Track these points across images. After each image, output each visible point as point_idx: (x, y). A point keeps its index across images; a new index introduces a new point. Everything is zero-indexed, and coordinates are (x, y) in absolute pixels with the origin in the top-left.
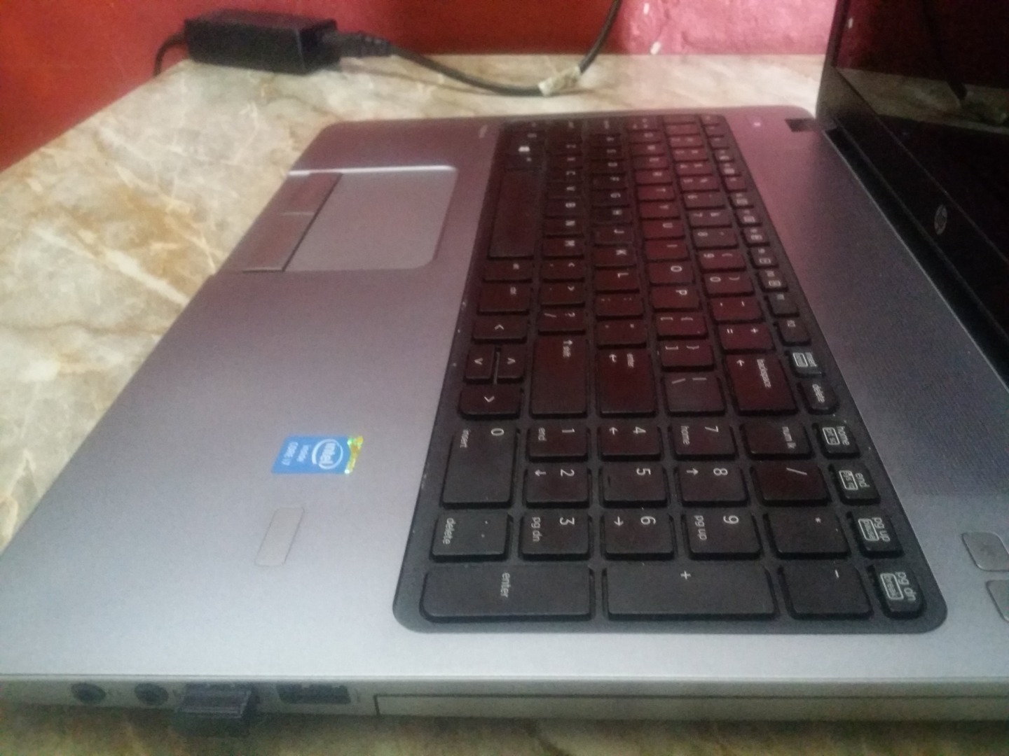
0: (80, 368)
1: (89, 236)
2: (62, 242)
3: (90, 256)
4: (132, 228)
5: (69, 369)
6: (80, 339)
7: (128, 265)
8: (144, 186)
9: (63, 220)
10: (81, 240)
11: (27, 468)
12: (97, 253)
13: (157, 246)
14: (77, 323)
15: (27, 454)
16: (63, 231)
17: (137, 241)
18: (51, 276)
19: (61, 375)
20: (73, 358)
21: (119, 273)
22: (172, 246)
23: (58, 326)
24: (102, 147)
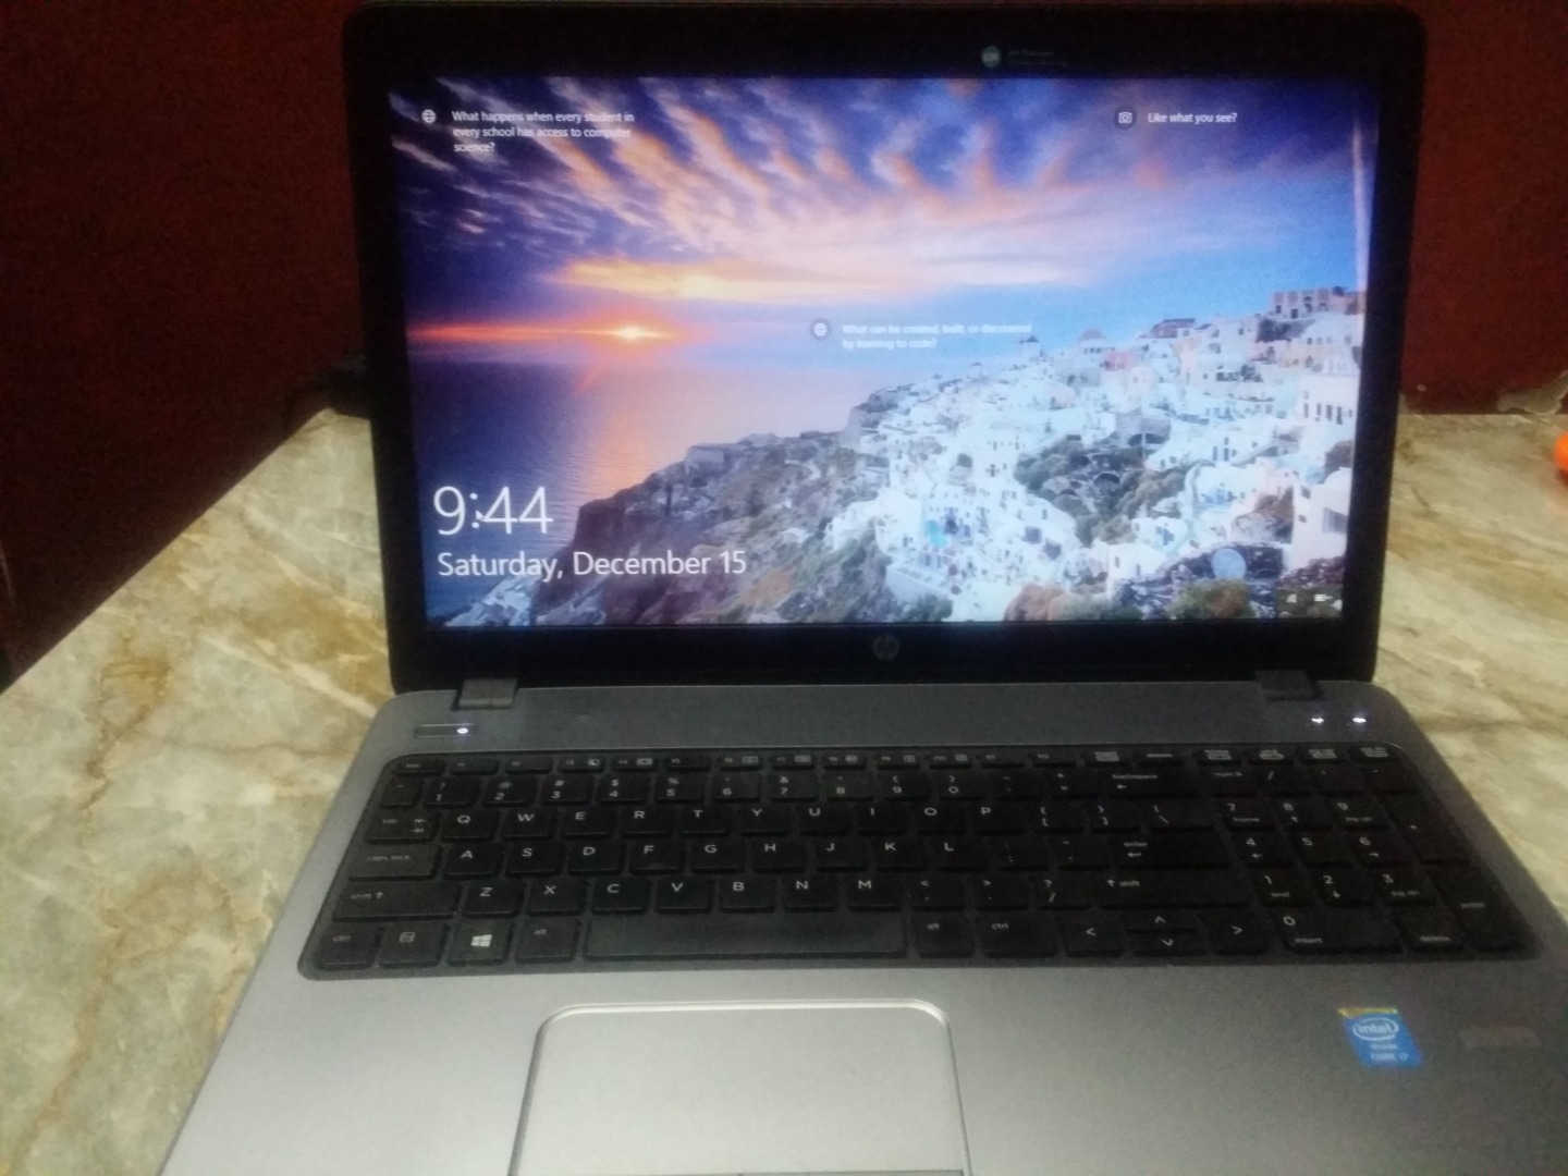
0: (296, 791)
1: (268, 647)
2: (240, 653)
3: (275, 669)
4: (313, 636)
5: (285, 792)
6: (289, 762)
7: (319, 680)
8: (314, 583)
9: (233, 627)
10: (261, 651)
11: (270, 887)
12: (282, 666)
13: (345, 658)
14: (280, 745)
15: (267, 875)
16: (237, 640)
17: (323, 652)
18: (239, 692)
19: (279, 799)
20: (287, 781)
21: (310, 689)
22: (361, 658)
23: (262, 747)
24: (255, 534)
